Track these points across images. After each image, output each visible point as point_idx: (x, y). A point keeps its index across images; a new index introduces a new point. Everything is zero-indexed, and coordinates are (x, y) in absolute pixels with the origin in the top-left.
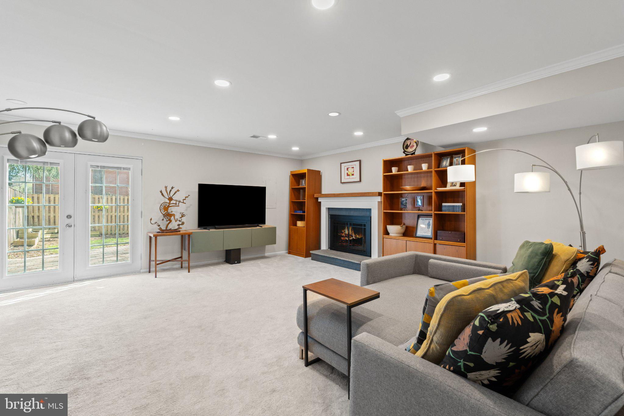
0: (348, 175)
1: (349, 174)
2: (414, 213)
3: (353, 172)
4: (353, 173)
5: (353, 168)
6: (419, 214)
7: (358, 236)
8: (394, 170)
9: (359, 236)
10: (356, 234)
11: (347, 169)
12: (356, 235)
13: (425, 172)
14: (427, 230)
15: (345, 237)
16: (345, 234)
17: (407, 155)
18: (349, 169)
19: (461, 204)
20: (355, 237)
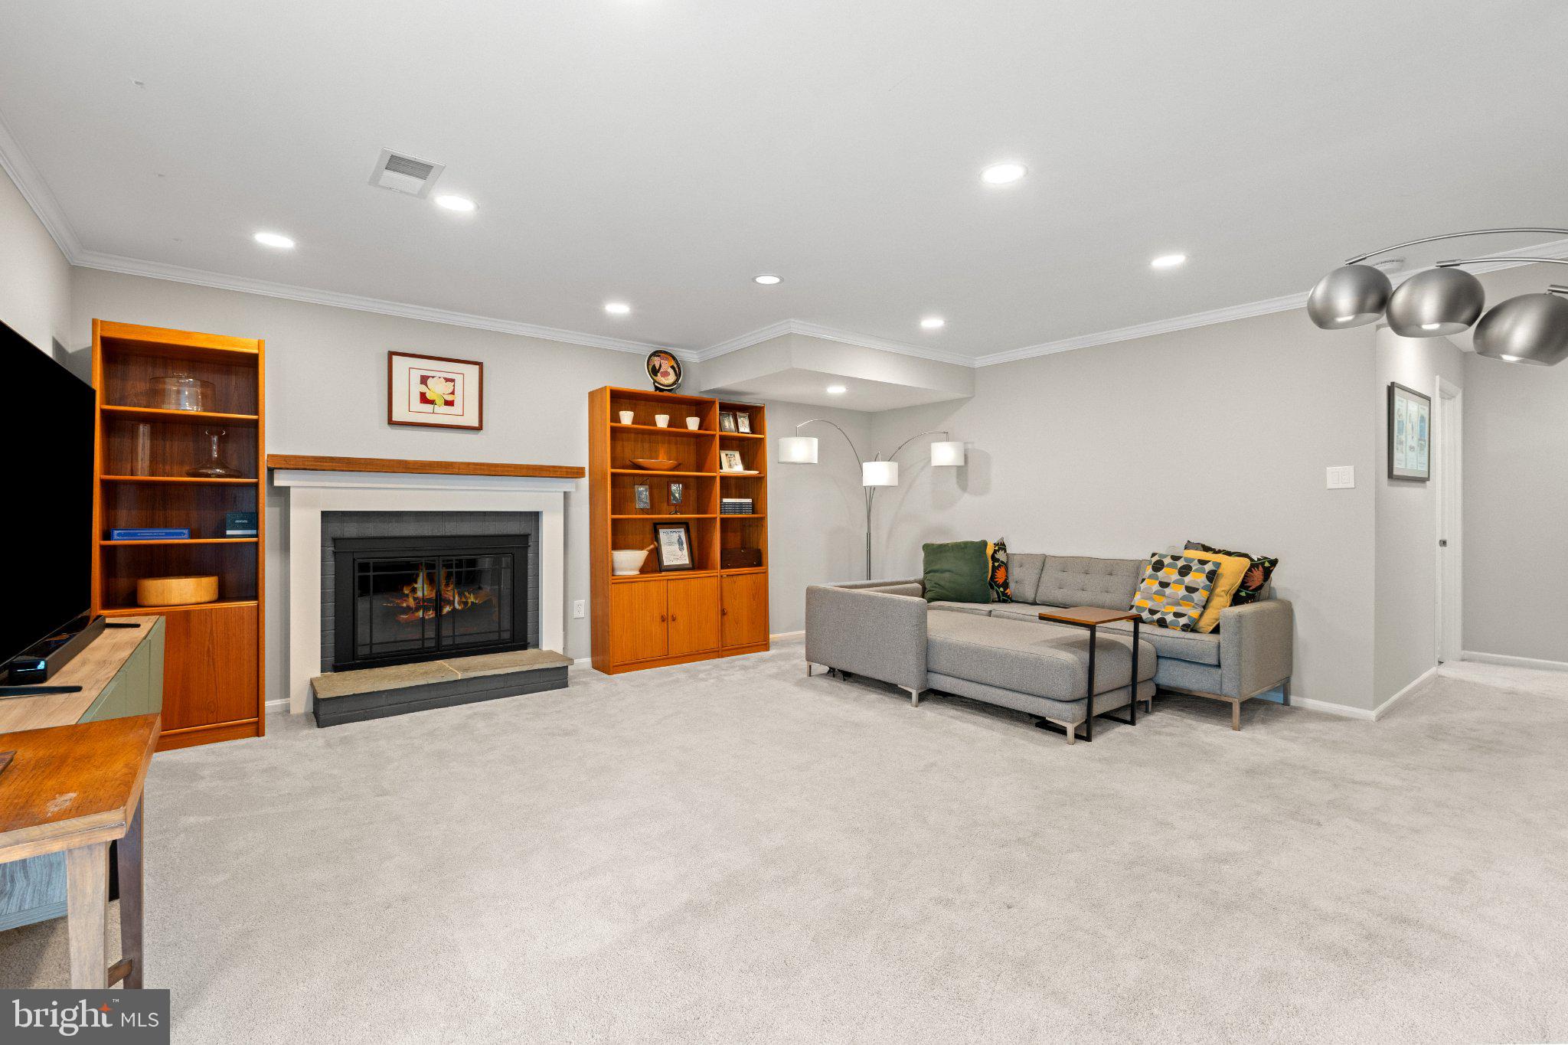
0: (424, 399)
1: (429, 396)
2: (643, 519)
3: (453, 393)
4: (449, 398)
5: (453, 380)
6: (654, 521)
7: (472, 599)
8: (627, 418)
9: (476, 598)
10: (467, 594)
11: (424, 380)
12: (466, 597)
13: (692, 435)
14: (680, 553)
15: (417, 609)
16: (415, 599)
17: (657, 388)
18: (429, 381)
19: (749, 501)
20: (460, 603)
